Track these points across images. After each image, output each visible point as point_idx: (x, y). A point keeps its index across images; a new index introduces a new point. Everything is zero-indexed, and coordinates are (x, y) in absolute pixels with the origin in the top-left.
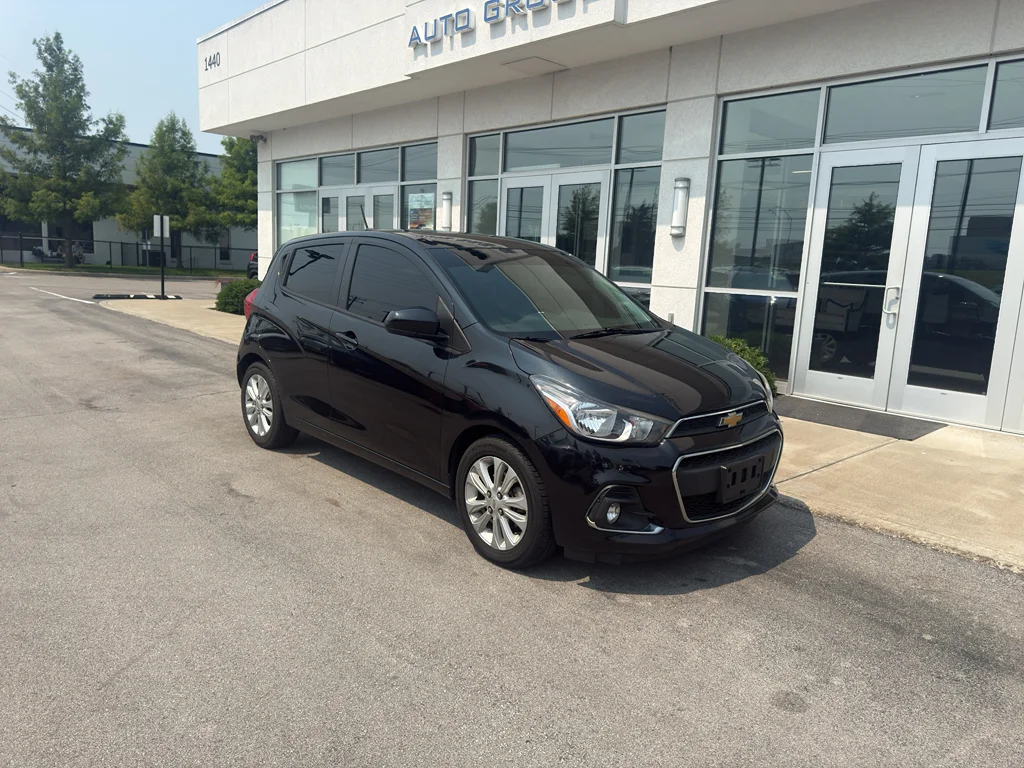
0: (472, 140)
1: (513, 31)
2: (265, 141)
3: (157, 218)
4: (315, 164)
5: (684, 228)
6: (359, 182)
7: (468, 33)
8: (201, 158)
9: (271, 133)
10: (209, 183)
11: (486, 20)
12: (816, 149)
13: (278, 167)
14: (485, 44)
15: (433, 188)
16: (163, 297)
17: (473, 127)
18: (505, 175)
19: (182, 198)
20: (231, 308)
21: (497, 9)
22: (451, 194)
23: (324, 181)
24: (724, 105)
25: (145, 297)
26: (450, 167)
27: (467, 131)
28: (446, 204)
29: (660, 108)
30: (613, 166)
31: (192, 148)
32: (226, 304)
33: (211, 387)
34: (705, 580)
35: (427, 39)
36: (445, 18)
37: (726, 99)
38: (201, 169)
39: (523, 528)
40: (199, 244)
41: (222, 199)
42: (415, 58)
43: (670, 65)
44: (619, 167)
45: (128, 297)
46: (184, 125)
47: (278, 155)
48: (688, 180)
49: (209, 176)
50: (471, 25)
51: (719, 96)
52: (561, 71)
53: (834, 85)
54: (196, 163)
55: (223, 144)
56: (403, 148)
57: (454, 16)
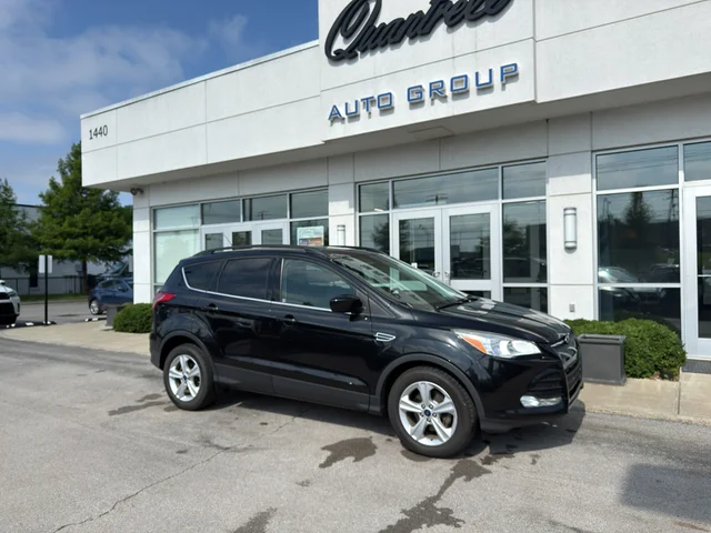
0: (361, 186)
2: (142, 192)
3: (42, 258)
4: (197, 208)
5: (576, 242)
6: (245, 220)
7: (387, 110)
8: (20, 208)
9: (149, 186)
11: (409, 100)
12: (680, 185)
13: (154, 212)
15: (325, 223)
16: (47, 323)
17: (360, 178)
18: (395, 211)
21: (421, 93)
22: (343, 226)
24: (596, 157)
27: (357, 180)
28: (340, 233)
29: (541, 160)
30: (500, 201)
31: (13, 200)
35: (347, 114)
36: (367, 99)
37: (598, 153)
38: (19, 217)
41: (42, 239)
43: (547, 131)
44: (505, 201)
46: (6, 182)
47: (155, 202)
48: (575, 209)
49: (28, 221)
51: (593, 151)
53: (689, 143)
54: (17, 212)
55: (41, 196)
56: (290, 195)
57: (376, 97)
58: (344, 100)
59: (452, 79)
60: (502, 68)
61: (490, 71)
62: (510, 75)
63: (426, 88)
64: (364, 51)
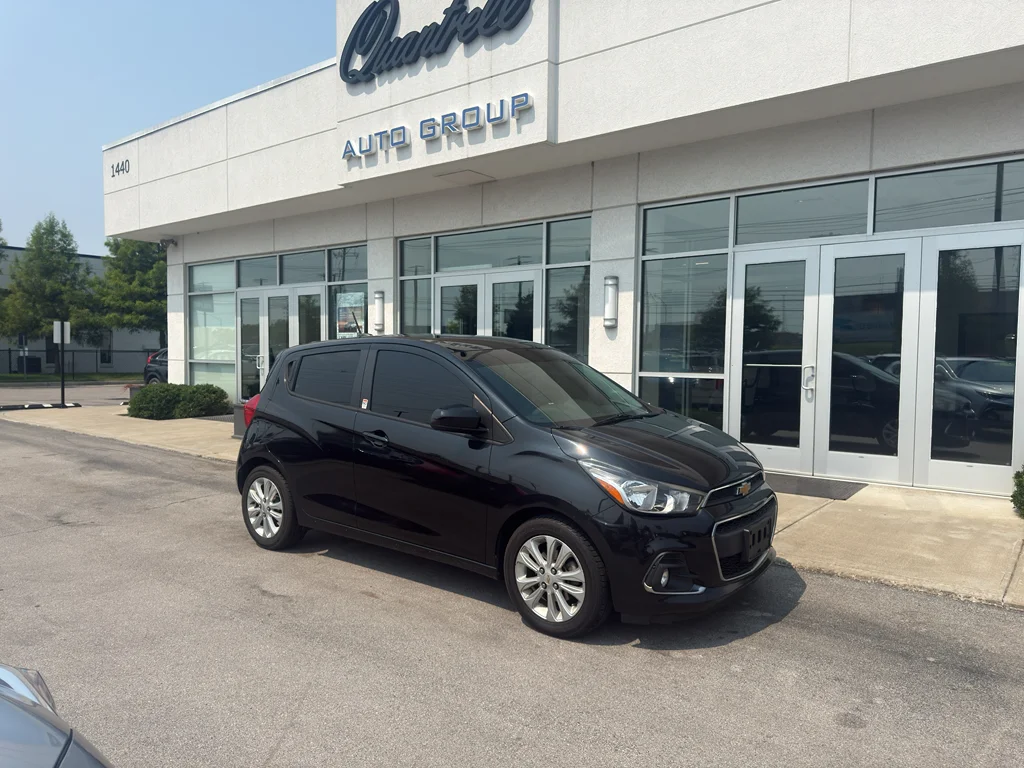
0: (402, 243)
1: (449, 148)
2: (176, 244)
3: (56, 325)
4: (232, 268)
5: (616, 320)
6: (281, 283)
7: (404, 148)
8: (82, 260)
9: (183, 237)
10: (92, 285)
11: (422, 137)
12: (730, 250)
13: (190, 270)
14: (421, 158)
15: (363, 287)
16: (62, 406)
17: (404, 231)
18: (438, 274)
19: (62, 301)
20: (146, 413)
21: (433, 128)
22: (383, 293)
23: (242, 284)
24: (644, 212)
25: (40, 407)
26: (380, 267)
27: (397, 235)
28: (378, 302)
29: (586, 215)
30: (544, 266)
31: (73, 250)
32: (140, 409)
33: (177, 494)
34: (736, 632)
35: (361, 152)
36: (380, 134)
37: (646, 207)
38: (81, 272)
39: (581, 600)
40: (80, 348)
41: (107, 300)
42: (349, 170)
43: (592, 178)
44: (549, 266)
45: (23, 408)
46: (64, 227)
47: (191, 258)
48: (616, 278)
49: (91, 277)
50: (407, 141)
51: (639, 205)
52: (489, 182)
53: (741, 195)
54: (77, 265)
55: (107, 244)
56: (329, 251)
57: (389, 132)
58: (359, 134)
59: (465, 111)
60: (514, 98)
61: (502, 101)
62: (523, 108)
63: (439, 120)
64: (380, 72)
